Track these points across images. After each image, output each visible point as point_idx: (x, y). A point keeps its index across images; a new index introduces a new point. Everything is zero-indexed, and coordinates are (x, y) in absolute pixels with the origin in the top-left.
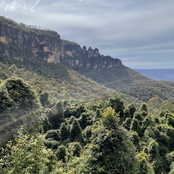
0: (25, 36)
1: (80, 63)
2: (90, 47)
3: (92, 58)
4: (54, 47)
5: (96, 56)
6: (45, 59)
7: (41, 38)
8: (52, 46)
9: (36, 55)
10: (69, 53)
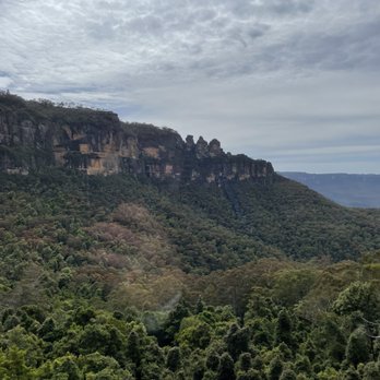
0: (41, 126)
1: (175, 171)
2: (201, 138)
3: (205, 159)
4: (102, 144)
5: (212, 155)
6: (81, 168)
7: (75, 128)
8: (97, 141)
9: (63, 161)
10: (151, 152)
